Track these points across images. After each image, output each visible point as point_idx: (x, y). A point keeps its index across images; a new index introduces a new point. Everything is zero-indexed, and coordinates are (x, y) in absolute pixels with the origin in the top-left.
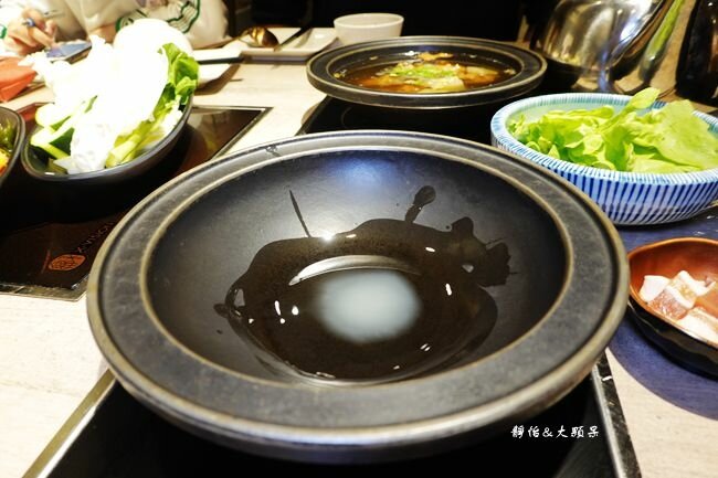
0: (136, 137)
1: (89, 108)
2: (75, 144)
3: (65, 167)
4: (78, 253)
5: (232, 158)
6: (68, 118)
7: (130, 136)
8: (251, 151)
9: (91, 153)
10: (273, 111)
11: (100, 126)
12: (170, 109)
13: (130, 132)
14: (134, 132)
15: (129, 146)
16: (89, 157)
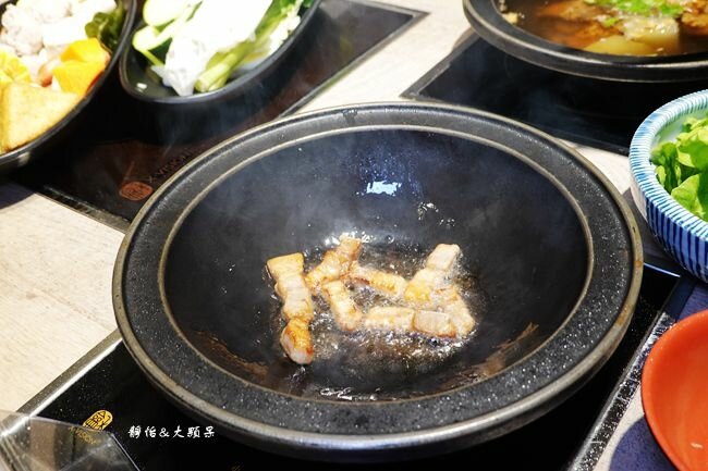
0: (232, 58)
1: (191, 17)
2: (171, 56)
3: (161, 75)
4: (148, 183)
5: (302, 119)
6: (172, 21)
7: (227, 55)
8: (325, 114)
9: (183, 71)
10: (428, 18)
11: (196, 43)
12: (286, 16)
13: (228, 50)
14: (232, 51)
15: (222, 69)
16: (180, 76)
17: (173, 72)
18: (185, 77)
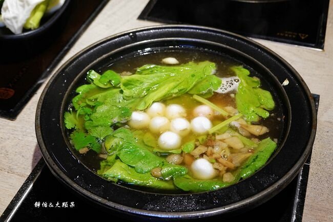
7: (39, 6)
8: (119, 36)
16: (14, 21)
17: (8, 19)
18: (17, 22)
